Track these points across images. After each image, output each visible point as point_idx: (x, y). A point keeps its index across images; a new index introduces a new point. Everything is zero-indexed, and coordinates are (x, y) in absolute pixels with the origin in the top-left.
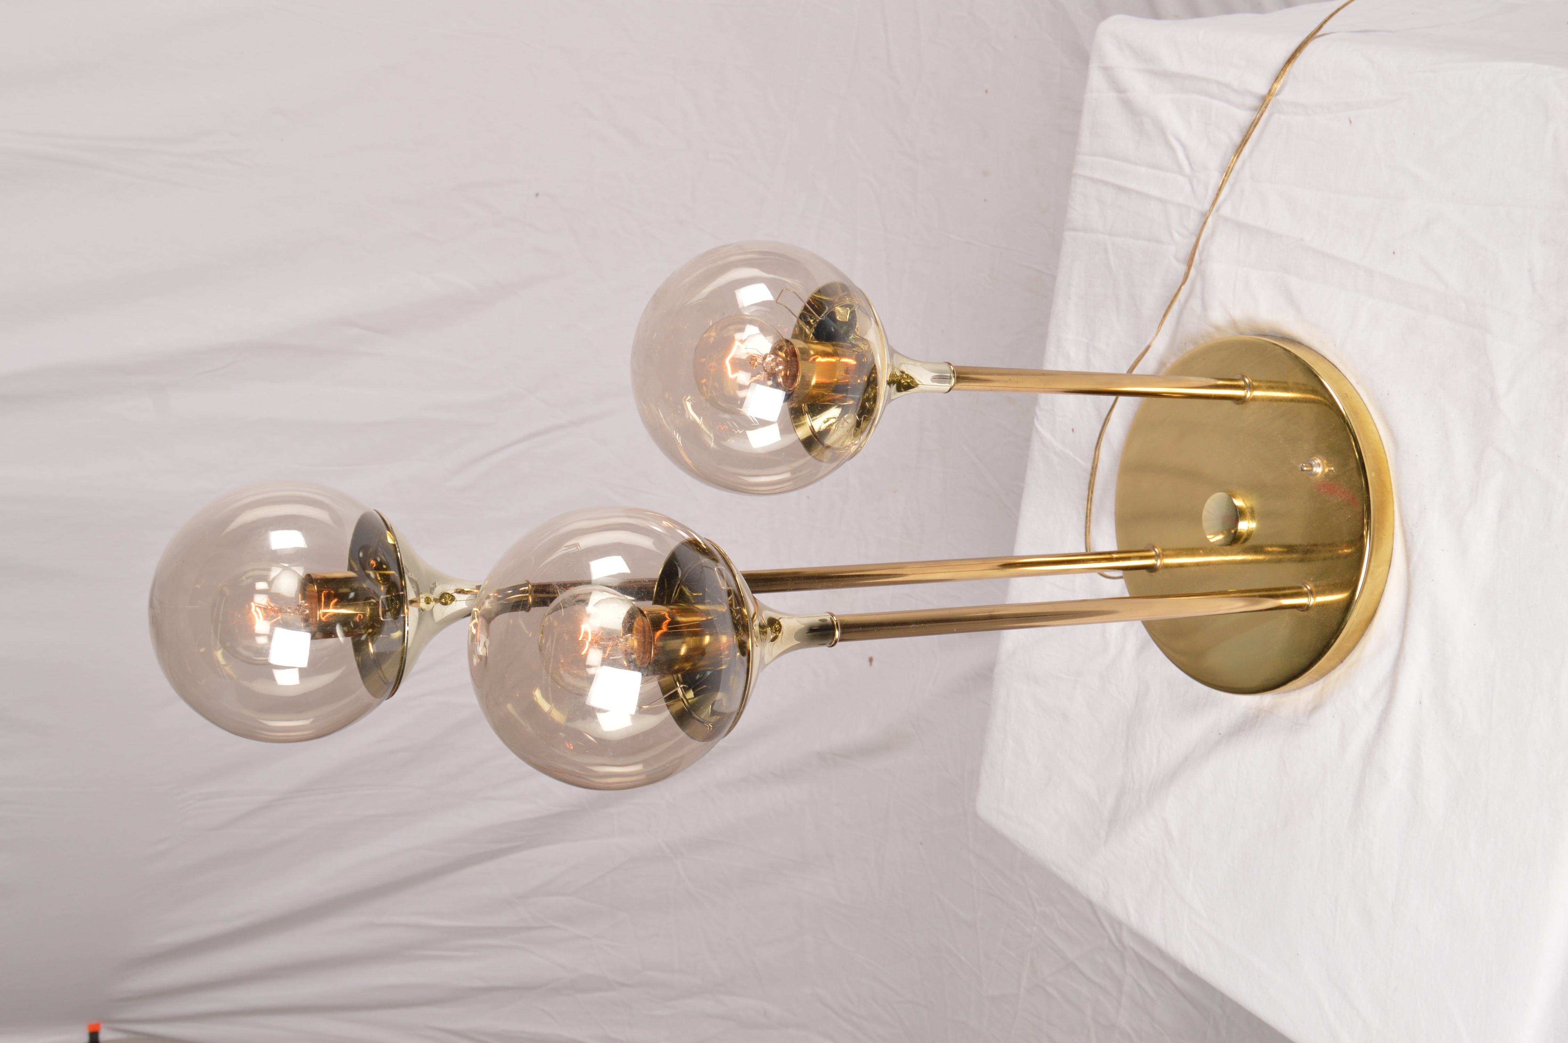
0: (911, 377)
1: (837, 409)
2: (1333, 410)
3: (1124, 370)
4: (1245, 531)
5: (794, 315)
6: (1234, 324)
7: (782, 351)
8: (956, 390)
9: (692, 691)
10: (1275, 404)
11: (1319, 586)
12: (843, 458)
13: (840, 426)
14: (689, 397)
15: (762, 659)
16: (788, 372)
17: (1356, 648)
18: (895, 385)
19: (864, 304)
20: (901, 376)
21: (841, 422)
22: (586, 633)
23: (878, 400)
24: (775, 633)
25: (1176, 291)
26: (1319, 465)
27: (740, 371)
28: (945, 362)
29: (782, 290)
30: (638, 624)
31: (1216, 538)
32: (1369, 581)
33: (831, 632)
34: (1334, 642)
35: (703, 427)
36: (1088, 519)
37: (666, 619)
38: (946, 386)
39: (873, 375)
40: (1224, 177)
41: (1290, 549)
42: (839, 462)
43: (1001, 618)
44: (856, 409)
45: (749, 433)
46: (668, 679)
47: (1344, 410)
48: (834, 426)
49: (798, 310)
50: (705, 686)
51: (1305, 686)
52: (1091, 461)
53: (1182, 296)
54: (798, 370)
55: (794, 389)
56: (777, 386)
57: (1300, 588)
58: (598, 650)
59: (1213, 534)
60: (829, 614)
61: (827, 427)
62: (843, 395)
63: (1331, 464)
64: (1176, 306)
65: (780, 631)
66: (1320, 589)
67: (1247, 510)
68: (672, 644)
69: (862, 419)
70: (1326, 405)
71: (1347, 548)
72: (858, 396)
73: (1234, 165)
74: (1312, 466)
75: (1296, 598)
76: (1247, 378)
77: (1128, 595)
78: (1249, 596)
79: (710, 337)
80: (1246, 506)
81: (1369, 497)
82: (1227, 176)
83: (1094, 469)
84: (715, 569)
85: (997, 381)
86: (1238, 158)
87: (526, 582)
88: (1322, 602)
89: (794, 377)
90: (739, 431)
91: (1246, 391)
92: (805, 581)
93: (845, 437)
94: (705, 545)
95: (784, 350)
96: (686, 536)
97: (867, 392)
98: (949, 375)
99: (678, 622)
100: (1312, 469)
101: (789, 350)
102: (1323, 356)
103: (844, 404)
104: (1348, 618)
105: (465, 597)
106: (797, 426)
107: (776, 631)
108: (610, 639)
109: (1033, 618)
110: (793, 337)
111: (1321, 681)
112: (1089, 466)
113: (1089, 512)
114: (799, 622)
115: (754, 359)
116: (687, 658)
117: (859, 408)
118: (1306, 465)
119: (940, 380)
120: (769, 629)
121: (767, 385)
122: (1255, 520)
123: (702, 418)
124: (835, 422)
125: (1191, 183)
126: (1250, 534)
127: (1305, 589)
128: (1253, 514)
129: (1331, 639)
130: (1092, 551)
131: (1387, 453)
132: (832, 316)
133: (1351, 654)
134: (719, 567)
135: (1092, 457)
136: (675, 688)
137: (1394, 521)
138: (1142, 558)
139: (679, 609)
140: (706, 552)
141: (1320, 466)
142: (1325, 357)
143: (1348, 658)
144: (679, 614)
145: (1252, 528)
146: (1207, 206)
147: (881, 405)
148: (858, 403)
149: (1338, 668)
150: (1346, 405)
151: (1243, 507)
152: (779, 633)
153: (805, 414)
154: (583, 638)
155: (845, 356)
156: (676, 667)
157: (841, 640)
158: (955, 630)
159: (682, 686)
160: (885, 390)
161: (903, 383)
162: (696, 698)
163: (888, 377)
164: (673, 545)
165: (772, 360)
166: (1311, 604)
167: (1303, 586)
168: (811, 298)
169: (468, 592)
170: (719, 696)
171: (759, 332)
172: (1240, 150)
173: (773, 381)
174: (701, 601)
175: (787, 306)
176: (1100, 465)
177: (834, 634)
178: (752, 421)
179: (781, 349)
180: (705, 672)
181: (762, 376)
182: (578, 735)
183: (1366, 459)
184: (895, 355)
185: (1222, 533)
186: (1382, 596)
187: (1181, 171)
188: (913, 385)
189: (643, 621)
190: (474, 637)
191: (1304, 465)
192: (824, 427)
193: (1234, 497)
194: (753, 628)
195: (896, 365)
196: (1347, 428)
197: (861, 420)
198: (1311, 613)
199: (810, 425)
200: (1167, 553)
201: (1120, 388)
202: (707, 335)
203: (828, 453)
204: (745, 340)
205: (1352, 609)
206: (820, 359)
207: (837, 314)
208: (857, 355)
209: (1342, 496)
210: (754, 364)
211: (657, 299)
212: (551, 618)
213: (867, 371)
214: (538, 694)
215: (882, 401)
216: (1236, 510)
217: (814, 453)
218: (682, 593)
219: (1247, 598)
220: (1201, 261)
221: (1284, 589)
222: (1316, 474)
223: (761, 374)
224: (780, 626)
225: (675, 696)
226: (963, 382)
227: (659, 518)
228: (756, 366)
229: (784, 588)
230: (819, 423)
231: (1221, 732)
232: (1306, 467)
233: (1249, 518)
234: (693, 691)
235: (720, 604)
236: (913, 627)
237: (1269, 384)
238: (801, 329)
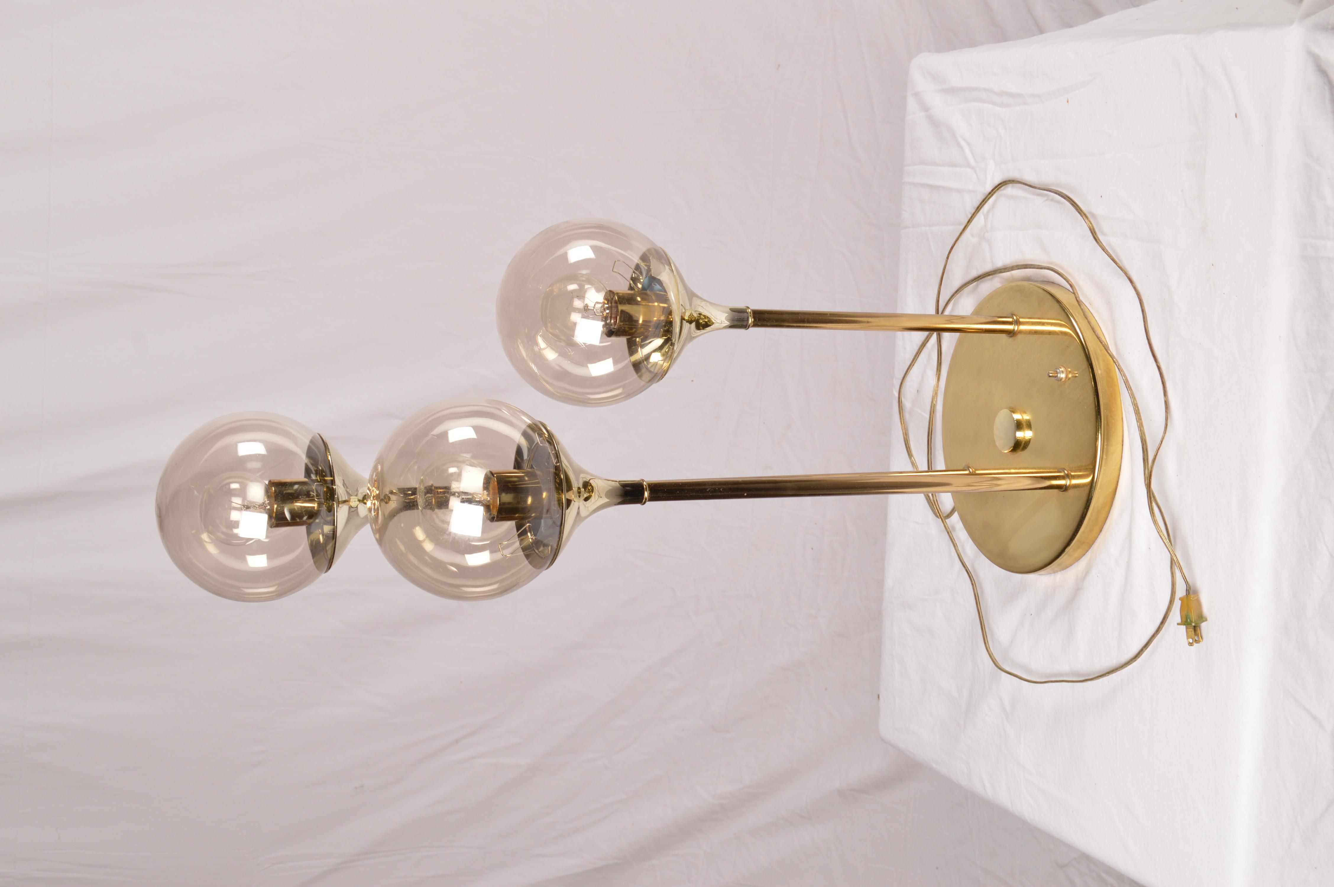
0: (708, 317)
4: (1022, 439)
12: (656, 378)
16: (612, 312)
18: (694, 324)
20: (699, 316)
26: (1063, 372)
27: (576, 314)
33: (641, 493)
65: (592, 491)
67: (1024, 422)
74: (1057, 373)
80: (1023, 418)
88: (1077, 484)
91: (1014, 325)
95: (613, 300)
96: (529, 422)
107: (589, 491)
115: (589, 307)
120: (584, 491)
121: (594, 320)
122: (1031, 430)
125: (976, 172)
126: (1027, 442)
127: (1063, 473)
128: (1030, 426)
145: (1028, 437)
151: (1020, 419)
152: (592, 493)
153: (638, 345)
157: (650, 500)
161: (702, 322)
163: (684, 313)
165: (601, 306)
166: (1068, 485)
167: (1061, 470)
171: (595, 290)
177: (643, 495)
187: (969, 165)
188: (710, 324)
193: (1014, 412)
199: (641, 353)
216: (1015, 422)
222: (1061, 379)
223: (592, 314)
224: (592, 487)
228: (589, 310)
232: (1052, 373)
233: (1026, 429)
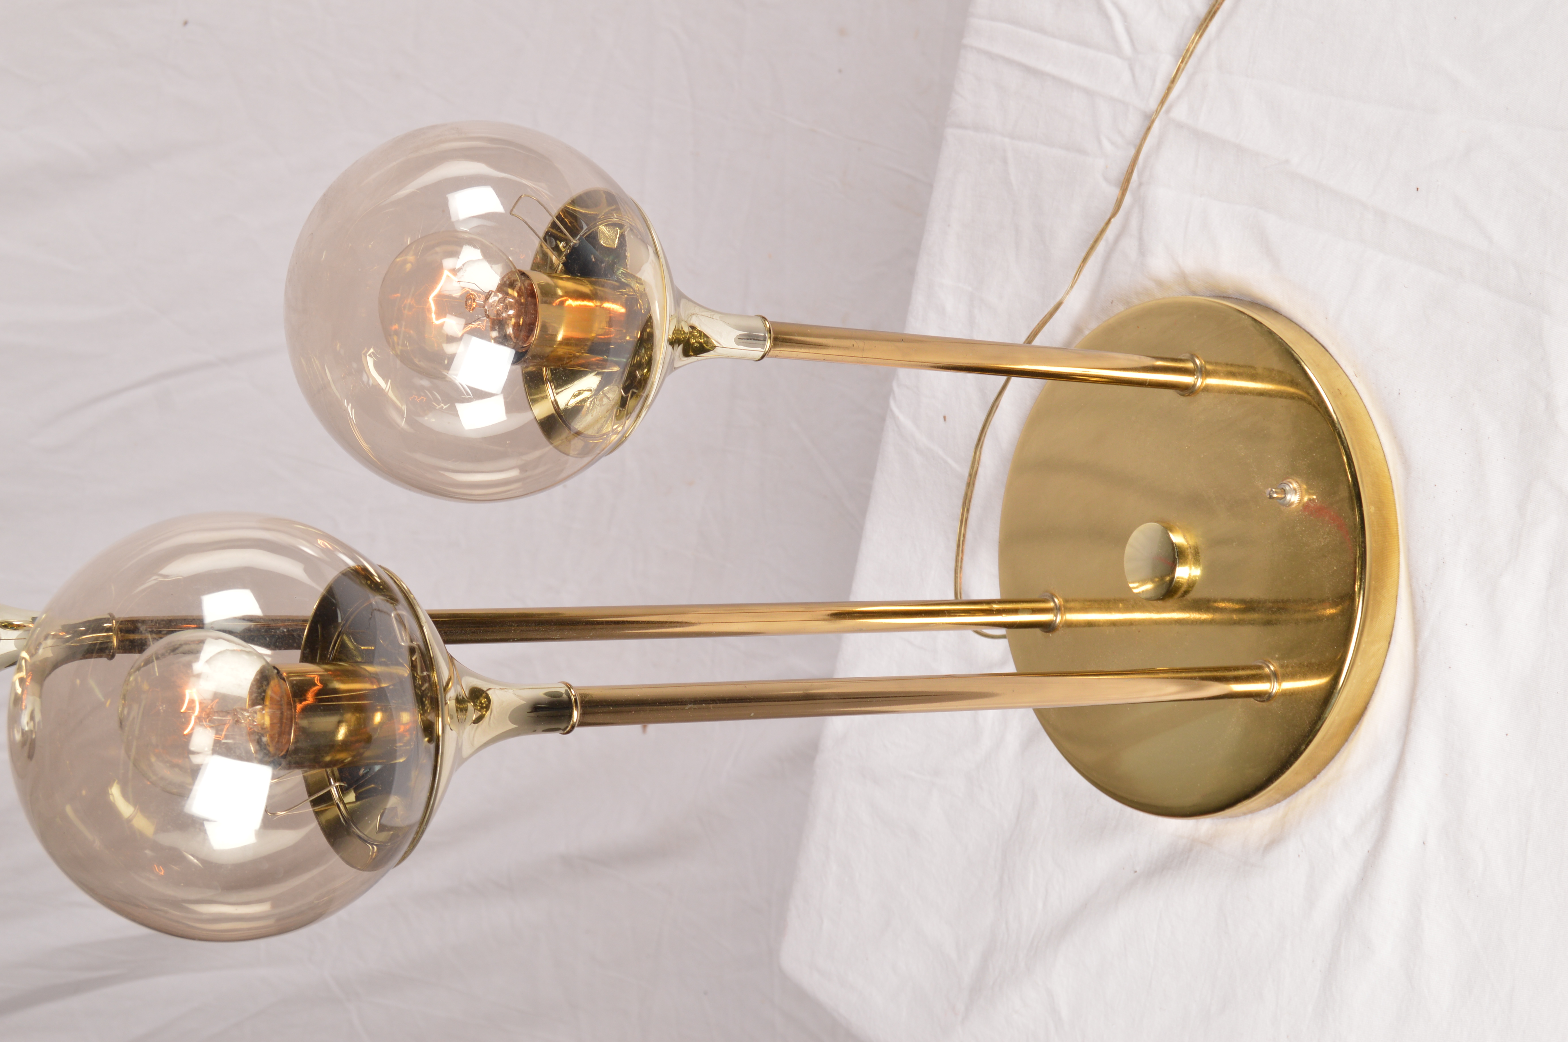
0: (705, 336)
1: (595, 377)
2: (1320, 412)
3: (1021, 339)
4: (1185, 581)
5: (536, 234)
6: (1183, 278)
7: (513, 289)
8: (772, 357)
9: (353, 792)
10: (1236, 398)
11: (1287, 666)
12: (598, 452)
13: (598, 403)
14: (372, 350)
15: (459, 749)
16: (522, 320)
17: (1336, 758)
18: (681, 346)
19: (640, 225)
20: (691, 333)
21: (599, 397)
22: (192, 701)
23: (654, 369)
24: (480, 710)
25: (1102, 225)
26: (1295, 491)
27: (448, 316)
28: (757, 316)
29: (520, 197)
30: (273, 692)
31: (1142, 588)
32: (1359, 664)
33: (567, 711)
34: (1305, 750)
35: (391, 394)
36: (961, 549)
37: (315, 685)
38: (758, 352)
39: (649, 330)
40: (1179, 63)
41: (1249, 606)
42: (593, 457)
43: (822, 699)
44: (622, 377)
45: (461, 407)
46: (317, 773)
47: (1335, 413)
48: (588, 402)
49: (543, 225)
50: (373, 786)
51: (1259, 809)
52: (969, 464)
53: (1110, 233)
54: (536, 317)
55: (530, 345)
56: (503, 340)
57: (1260, 667)
58: (208, 728)
59: (1139, 582)
60: (564, 686)
61: (577, 403)
62: (602, 358)
63: (1312, 490)
64: (1101, 247)
65: (487, 707)
66: (1290, 669)
67: (1189, 551)
68: (322, 723)
69: (630, 395)
70: (1310, 403)
71: (1332, 607)
72: (624, 360)
73: (1194, 47)
74: (1284, 492)
75: (1253, 682)
76: (1198, 358)
77: (1011, 668)
78: (1185, 678)
79: (405, 262)
80: (1188, 544)
81: (1364, 542)
82: (1184, 62)
83: (973, 476)
84: (393, 615)
85: (833, 347)
86: (1201, 37)
87: (109, 616)
88: (1290, 690)
89: (530, 328)
90: (442, 405)
91: (1196, 377)
92: (537, 628)
93: (603, 419)
94: (380, 577)
95: (517, 288)
96: (351, 563)
97: (639, 355)
98: (763, 334)
99: (336, 691)
100: (1285, 497)
101: (525, 287)
102: (1308, 333)
103: (604, 371)
104: (1326, 715)
105: (14, 634)
106: (535, 401)
107: (482, 708)
108: (228, 713)
109: (869, 700)
110: (533, 269)
111: (1284, 803)
112: (966, 472)
113: (962, 539)
114: (518, 696)
115: (471, 298)
116: (345, 745)
117: (625, 377)
118: (1277, 490)
119: (749, 341)
120: (470, 705)
121: (489, 339)
122: (1199, 565)
123: (390, 381)
124: (590, 397)
125: (1132, 69)
126: (1191, 585)
127: (1267, 670)
128: (1198, 557)
129: (1300, 745)
130: (964, 598)
131: (1393, 479)
132: (592, 238)
133: (1327, 767)
134: (400, 612)
135: (971, 459)
136: (327, 786)
137: (1398, 577)
138: (1034, 611)
139: (336, 670)
140: (379, 588)
141: (1296, 493)
142: (1312, 334)
143: (1323, 772)
144: (338, 678)
145: (1195, 577)
146: (1153, 104)
147: (658, 376)
148: (624, 371)
149: (1309, 785)
150: (1337, 407)
151: (1183, 545)
152: (486, 712)
153: (547, 383)
154: (188, 709)
155: (606, 299)
156: (328, 759)
157: (582, 724)
158: (753, 714)
159: (337, 784)
160: (664, 354)
161: (694, 343)
162: (358, 803)
163: (671, 333)
164: (331, 575)
165: (499, 301)
166: (1274, 691)
167: (1264, 665)
168: (562, 211)
169: (18, 627)
170: (393, 801)
171: (481, 257)
172: (1204, 26)
173: (499, 332)
174: (370, 658)
175: (526, 219)
176: (981, 471)
177: (571, 716)
178: (461, 391)
179: (512, 285)
180: (370, 766)
181: (483, 324)
182: (174, 857)
183: (1363, 487)
184: (683, 302)
185: (1152, 581)
186: (1376, 686)
187: (1118, 51)
188: (708, 348)
189: (280, 687)
190: (17, 700)
191: (1274, 490)
192: (573, 402)
193: (1171, 531)
194: (446, 703)
195: (683, 317)
196: (1338, 440)
197: (628, 396)
198: (1274, 705)
199: (553, 399)
200: (1072, 605)
201: (1014, 365)
202: (401, 259)
203: (577, 444)
204: (459, 269)
205: (1332, 703)
206: (570, 302)
207: (601, 236)
208: (627, 299)
209: (1326, 538)
210: (471, 305)
211: (328, 202)
212: (139, 679)
213: (640, 322)
214: (115, 792)
215: (659, 371)
216: (1173, 549)
217: (557, 442)
218: (343, 645)
219: (1183, 680)
220: (1140, 184)
221: (1236, 668)
222: (1290, 504)
223: (482, 321)
224: (489, 700)
225: (328, 797)
226: (782, 346)
227: (311, 535)
228: (474, 308)
229: (504, 637)
230: (566, 397)
231: (1138, 869)
232: (1276, 493)
233: (1192, 562)
234: (355, 792)
235: (398, 664)
236: (690, 709)
237: (1230, 369)
238: (545, 256)
